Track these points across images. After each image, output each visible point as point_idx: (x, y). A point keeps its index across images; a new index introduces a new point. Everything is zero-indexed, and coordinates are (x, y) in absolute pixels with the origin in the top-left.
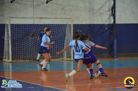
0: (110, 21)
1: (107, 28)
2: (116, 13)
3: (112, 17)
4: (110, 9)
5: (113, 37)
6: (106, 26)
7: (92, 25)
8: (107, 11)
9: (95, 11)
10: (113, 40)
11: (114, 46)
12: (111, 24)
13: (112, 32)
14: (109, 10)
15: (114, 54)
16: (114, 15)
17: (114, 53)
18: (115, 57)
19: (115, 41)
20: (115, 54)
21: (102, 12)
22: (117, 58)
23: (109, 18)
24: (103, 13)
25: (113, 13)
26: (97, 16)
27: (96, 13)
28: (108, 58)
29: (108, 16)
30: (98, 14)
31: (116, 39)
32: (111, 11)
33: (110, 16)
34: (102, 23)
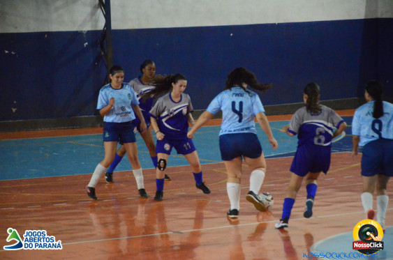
0: (97, 21)
1: (87, 43)
3: (99, 11)
5: (107, 67)
6: (85, 36)
7: (46, 36)
12: (100, 31)
13: (103, 53)
16: (105, 5)
23: (93, 14)
25: (104, 1)
26: (57, 9)
28: (93, 126)
29: (89, 10)
33: (95, 8)
34: (74, 29)
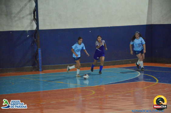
0: (33, 26)
1: (28, 36)
2: (40, 16)
3: (34, 22)
4: (32, 13)
5: (37, 46)
6: (28, 32)
7: (11, 32)
8: (27, 15)
9: (13, 15)
10: (37, 50)
11: (38, 56)
12: (34, 30)
13: (35, 40)
14: (30, 14)
15: (38, 67)
16: (36, 19)
17: (38, 65)
18: (40, 70)
19: (40, 51)
20: (40, 67)
21: (22, 16)
22: (42, 70)
23: (31, 23)
24: (23, 18)
25: (36, 17)
26: (16, 21)
27: (15, 17)
28: (31, 71)
29: (29, 21)
30: (16, 19)
31: (40, 49)
32: (33, 15)
33: (32, 20)
34: (23, 30)
